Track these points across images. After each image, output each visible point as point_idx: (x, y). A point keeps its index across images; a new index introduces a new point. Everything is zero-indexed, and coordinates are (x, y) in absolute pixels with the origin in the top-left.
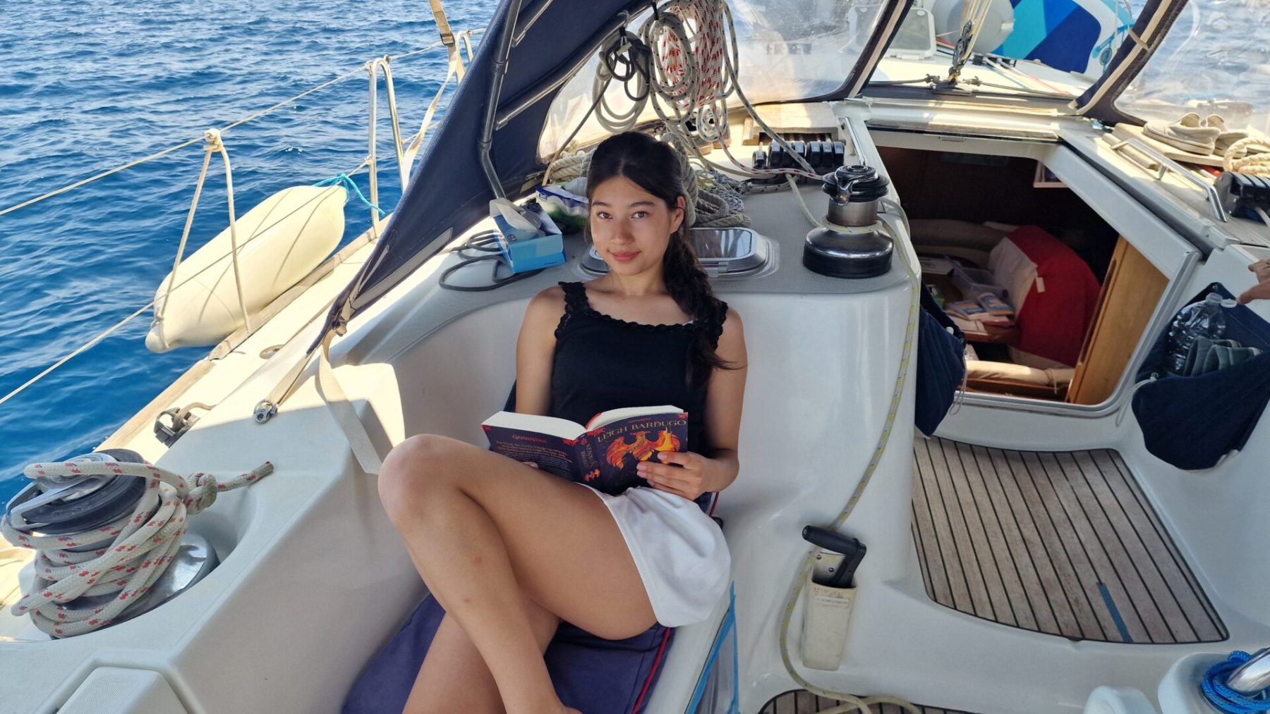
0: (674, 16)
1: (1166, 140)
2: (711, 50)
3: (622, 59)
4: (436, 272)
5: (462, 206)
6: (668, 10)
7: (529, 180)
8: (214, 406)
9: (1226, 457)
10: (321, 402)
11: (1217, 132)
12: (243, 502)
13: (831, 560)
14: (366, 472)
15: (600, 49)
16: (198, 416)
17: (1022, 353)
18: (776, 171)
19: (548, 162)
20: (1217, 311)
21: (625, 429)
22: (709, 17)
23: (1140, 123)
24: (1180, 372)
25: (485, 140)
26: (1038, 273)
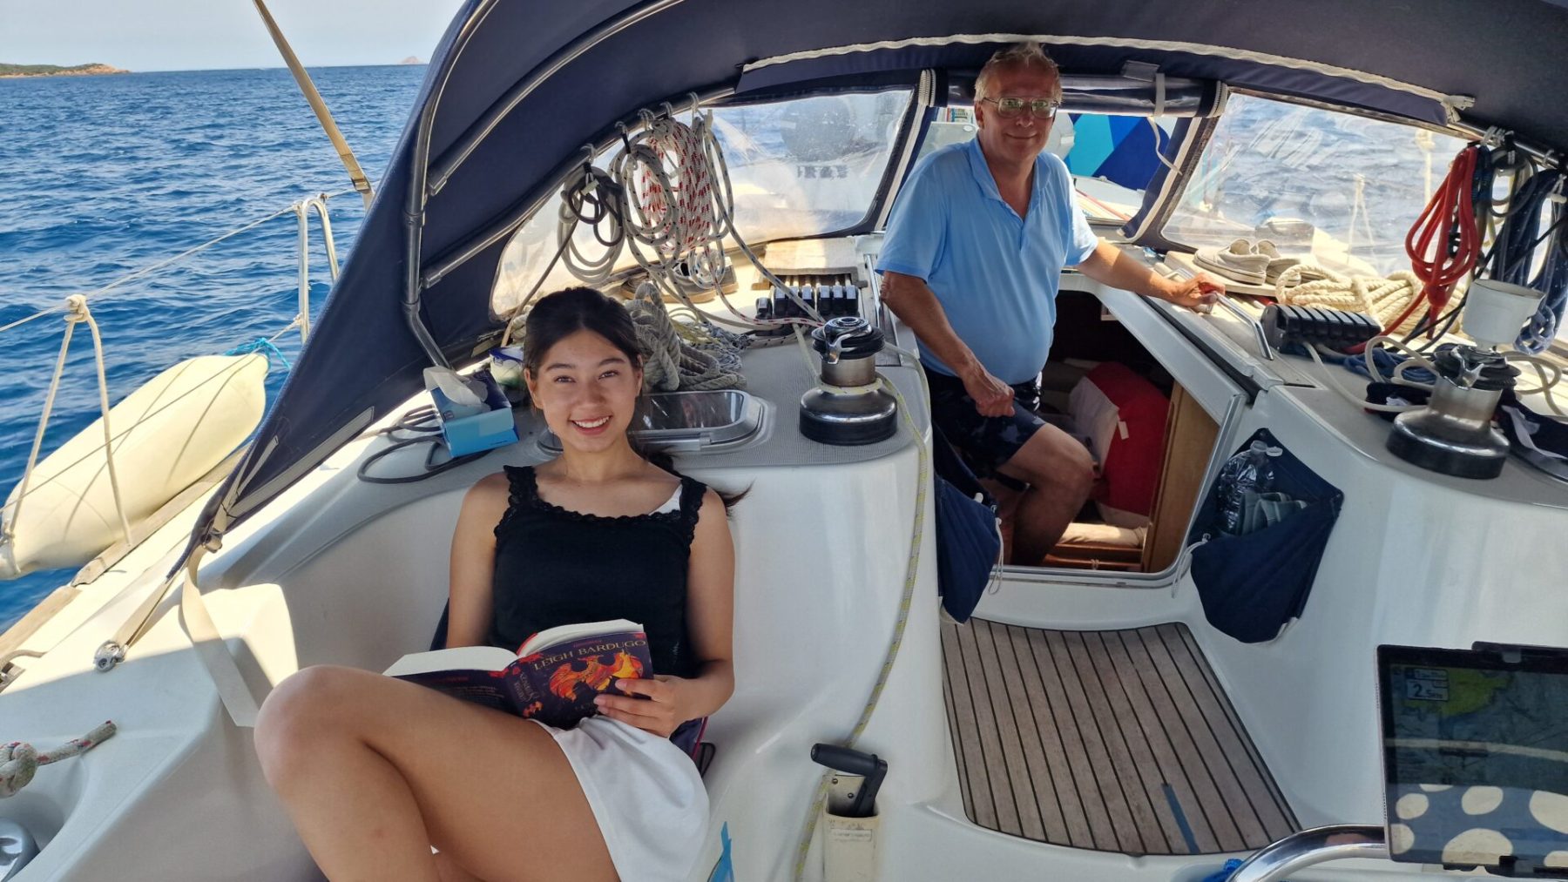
0: (649, 148)
1: (1216, 269)
2: (696, 185)
3: (589, 198)
4: (355, 462)
5: (386, 380)
6: (643, 142)
7: (482, 342)
8: (44, 653)
9: (1287, 626)
10: (187, 643)
11: (1266, 259)
12: (73, 775)
13: (849, 784)
14: (238, 724)
15: (562, 188)
16: (23, 667)
17: (1113, 510)
18: (781, 321)
19: (507, 319)
20: (1262, 461)
21: (570, 652)
22: (691, 148)
23: (1191, 251)
24: (1232, 531)
25: (411, 300)
26: (1120, 416)
